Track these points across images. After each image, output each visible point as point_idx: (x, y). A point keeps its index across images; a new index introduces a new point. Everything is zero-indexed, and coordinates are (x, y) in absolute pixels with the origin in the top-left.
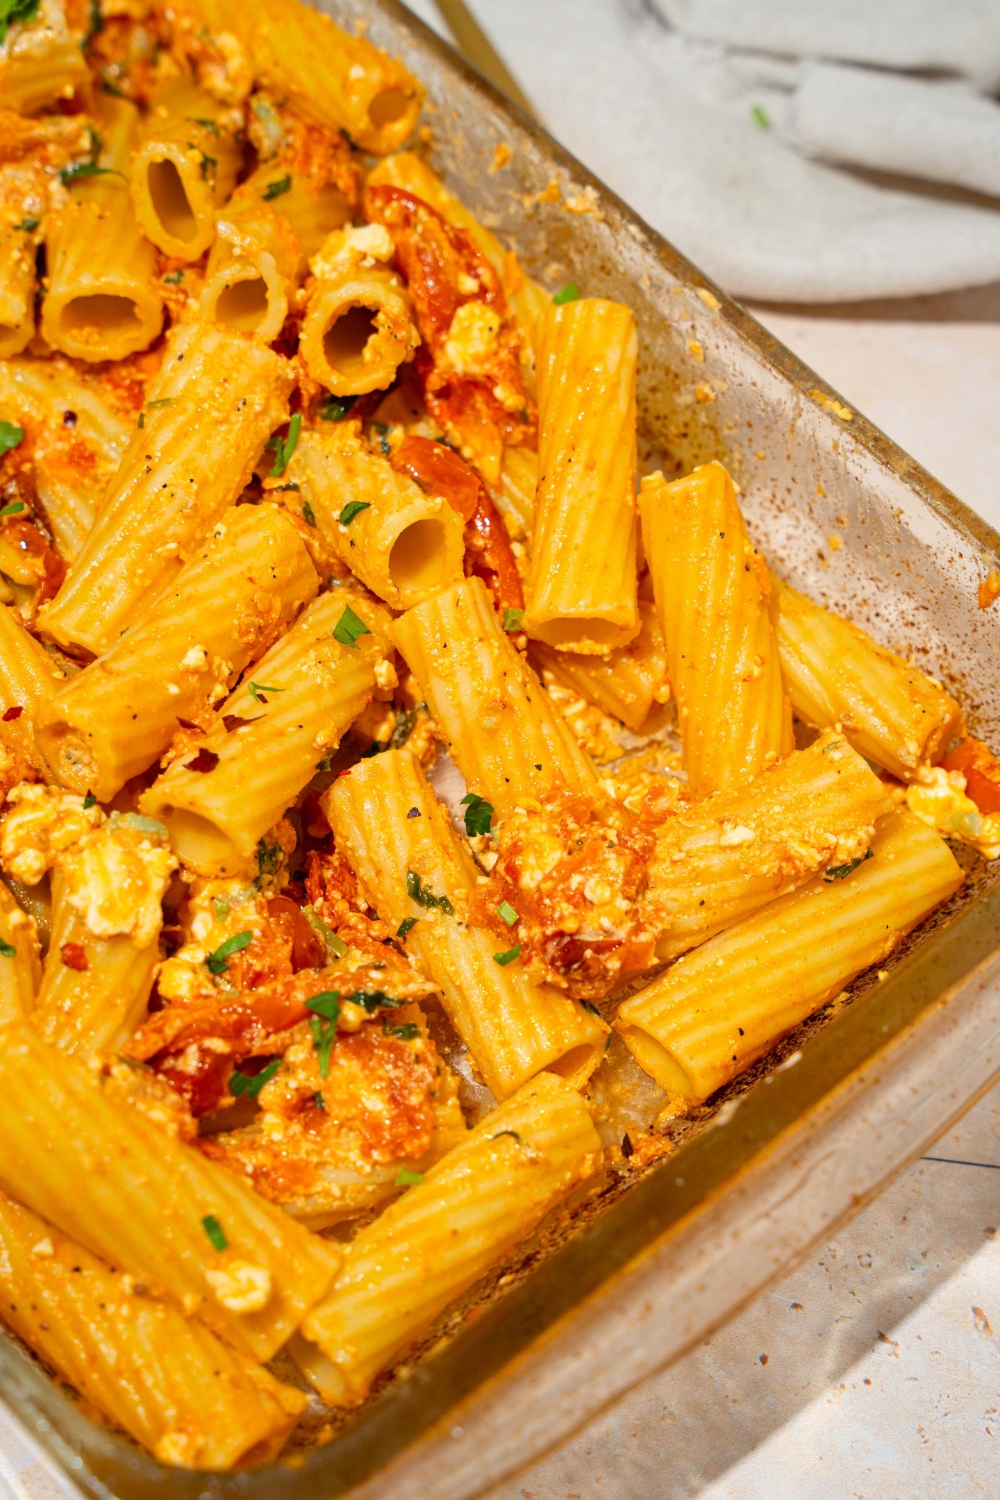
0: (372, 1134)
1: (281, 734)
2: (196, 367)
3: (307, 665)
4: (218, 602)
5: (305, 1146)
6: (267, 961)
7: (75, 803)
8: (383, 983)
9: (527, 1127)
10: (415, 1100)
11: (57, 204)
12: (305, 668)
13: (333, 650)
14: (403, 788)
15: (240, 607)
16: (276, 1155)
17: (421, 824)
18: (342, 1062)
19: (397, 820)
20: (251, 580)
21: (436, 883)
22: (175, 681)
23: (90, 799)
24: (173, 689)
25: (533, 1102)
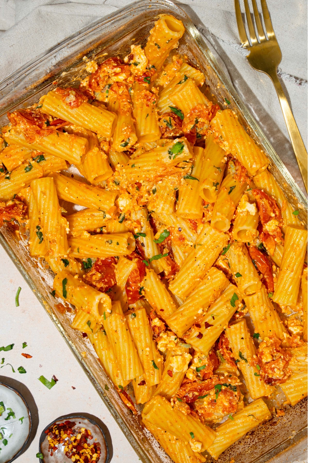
0: (225, 409)
1: (216, 328)
2: (208, 236)
4: (206, 296)
5: (211, 410)
6: (208, 372)
7: (173, 338)
8: (231, 382)
9: (255, 413)
10: (234, 404)
11: (182, 184)
12: (223, 309)
14: (241, 333)
15: (211, 297)
16: (205, 411)
17: (244, 341)
18: (221, 395)
19: (239, 340)
20: (214, 290)
21: (245, 355)
22: (196, 316)
24: (195, 318)
25: (257, 407)
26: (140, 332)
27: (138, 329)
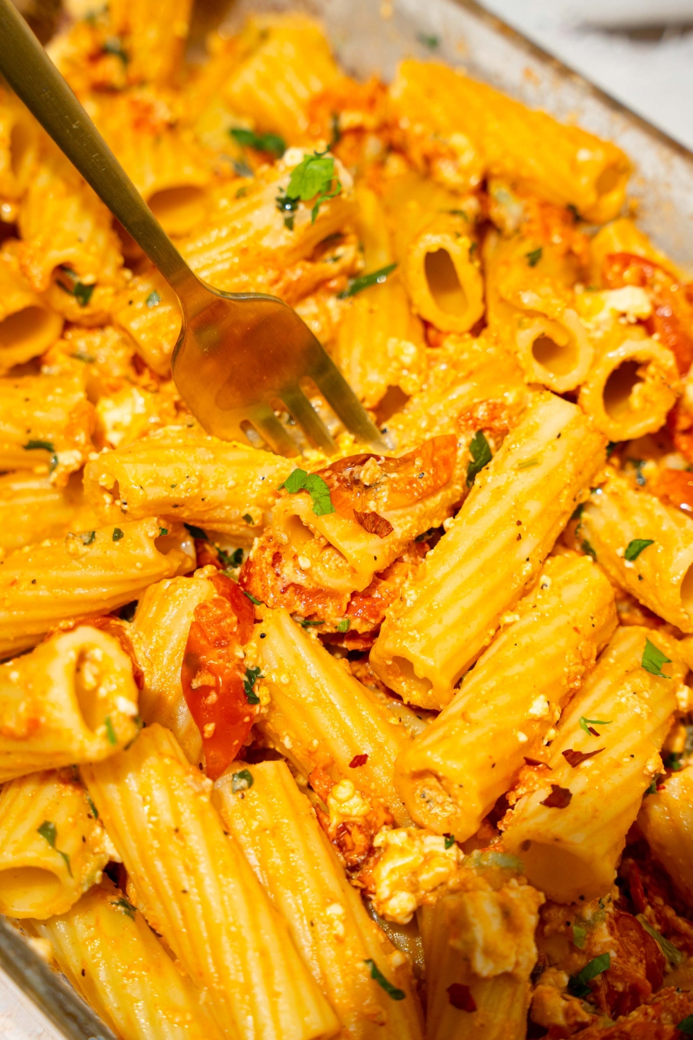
3: (624, 696)
4: (551, 651)
7: (435, 843)
12: (623, 700)
13: (641, 680)
15: (570, 657)
20: (576, 629)
22: (523, 728)
23: (449, 839)
24: (523, 738)
26: (283, 843)
27: (275, 831)
